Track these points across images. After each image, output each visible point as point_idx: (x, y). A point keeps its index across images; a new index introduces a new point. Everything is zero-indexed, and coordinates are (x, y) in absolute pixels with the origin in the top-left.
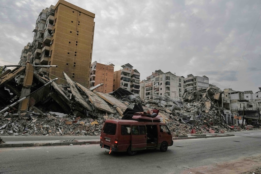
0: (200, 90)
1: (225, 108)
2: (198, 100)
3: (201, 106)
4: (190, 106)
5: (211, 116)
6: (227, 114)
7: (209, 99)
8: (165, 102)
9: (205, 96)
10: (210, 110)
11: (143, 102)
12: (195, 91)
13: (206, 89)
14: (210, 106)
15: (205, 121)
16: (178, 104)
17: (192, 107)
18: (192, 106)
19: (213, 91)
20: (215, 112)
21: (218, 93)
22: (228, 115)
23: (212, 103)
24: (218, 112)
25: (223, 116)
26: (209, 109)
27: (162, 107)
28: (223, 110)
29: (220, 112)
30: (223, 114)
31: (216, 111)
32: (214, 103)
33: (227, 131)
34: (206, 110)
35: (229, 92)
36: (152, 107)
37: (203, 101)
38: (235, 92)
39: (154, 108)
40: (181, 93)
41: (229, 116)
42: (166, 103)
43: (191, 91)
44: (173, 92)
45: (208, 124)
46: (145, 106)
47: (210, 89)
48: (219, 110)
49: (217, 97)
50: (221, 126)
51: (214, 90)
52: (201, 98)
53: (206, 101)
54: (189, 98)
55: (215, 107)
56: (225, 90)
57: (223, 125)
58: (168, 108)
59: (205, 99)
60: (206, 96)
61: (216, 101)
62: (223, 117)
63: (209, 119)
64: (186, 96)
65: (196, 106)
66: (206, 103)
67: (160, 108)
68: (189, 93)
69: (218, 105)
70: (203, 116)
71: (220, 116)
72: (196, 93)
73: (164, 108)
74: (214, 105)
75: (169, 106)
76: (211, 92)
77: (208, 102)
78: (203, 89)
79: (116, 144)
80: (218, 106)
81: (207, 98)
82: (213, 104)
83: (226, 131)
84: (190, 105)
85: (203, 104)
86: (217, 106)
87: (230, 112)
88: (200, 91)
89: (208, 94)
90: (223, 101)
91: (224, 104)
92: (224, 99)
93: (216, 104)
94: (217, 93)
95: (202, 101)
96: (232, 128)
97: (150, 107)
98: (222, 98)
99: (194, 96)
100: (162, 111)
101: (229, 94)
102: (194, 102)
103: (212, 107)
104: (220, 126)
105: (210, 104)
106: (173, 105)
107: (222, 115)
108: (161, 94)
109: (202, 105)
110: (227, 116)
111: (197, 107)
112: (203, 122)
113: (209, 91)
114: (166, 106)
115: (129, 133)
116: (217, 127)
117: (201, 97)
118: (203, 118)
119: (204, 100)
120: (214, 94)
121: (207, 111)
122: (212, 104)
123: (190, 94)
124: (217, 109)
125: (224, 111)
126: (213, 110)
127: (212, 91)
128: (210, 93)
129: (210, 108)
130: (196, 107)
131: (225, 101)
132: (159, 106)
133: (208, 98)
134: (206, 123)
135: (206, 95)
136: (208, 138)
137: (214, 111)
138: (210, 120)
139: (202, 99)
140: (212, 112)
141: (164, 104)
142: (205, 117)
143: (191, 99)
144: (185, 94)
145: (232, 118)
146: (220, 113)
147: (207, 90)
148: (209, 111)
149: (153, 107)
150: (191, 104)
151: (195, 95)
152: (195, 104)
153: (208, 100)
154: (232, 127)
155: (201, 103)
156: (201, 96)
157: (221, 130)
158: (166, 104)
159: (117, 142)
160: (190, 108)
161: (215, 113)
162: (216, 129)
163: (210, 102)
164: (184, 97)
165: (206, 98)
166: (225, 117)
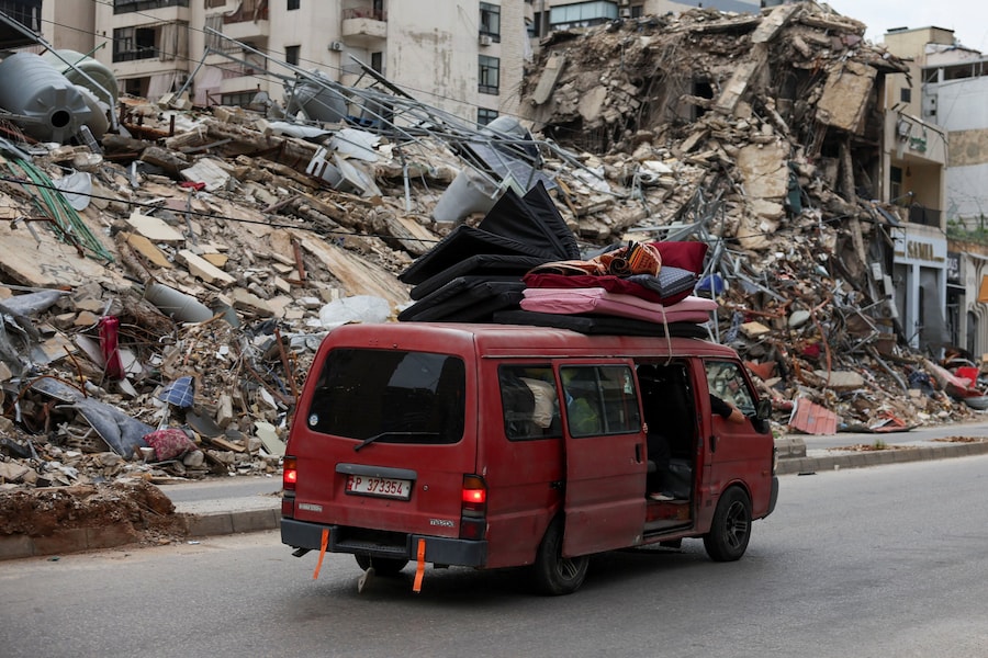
0: (694, 33)
1: (906, 212)
2: (677, 132)
3: (703, 184)
4: (604, 186)
5: (801, 285)
6: (917, 263)
7: (771, 121)
8: (374, 140)
9: (737, 87)
10: (781, 228)
11: (153, 136)
12: (645, 41)
13: (750, 27)
14: (781, 188)
15: (755, 328)
16: (496, 160)
17: (623, 200)
18: (628, 182)
19: (815, 45)
20: (819, 248)
21: (855, 66)
22: (922, 268)
23: (801, 159)
24: (846, 245)
25: (888, 280)
26: (771, 218)
27: (349, 187)
28: (888, 227)
29: (860, 241)
30: (890, 267)
31: (829, 240)
32: (817, 162)
33: (930, 410)
34: (750, 222)
35: (933, 62)
36: (252, 186)
37: (722, 141)
38: (973, 59)
39: (272, 201)
40: (494, 50)
41: (930, 278)
42: (387, 149)
43: (610, 41)
44: (418, 38)
45: (777, 358)
46: (180, 180)
47: (788, 25)
48: (857, 230)
49: (841, 104)
50: (879, 371)
51: (822, 38)
52: (700, 111)
53: (750, 142)
54: (593, 108)
55: (825, 196)
56: (896, 37)
57: (898, 363)
58: (407, 203)
59: (742, 124)
60: (751, 96)
61: (831, 142)
62: (889, 289)
63: (789, 313)
64: (558, 85)
65: (657, 185)
66: (751, 157)
67: (334, 206)
68: (592, 59)
69: (850, 179)
70: (735, 283)
71: (863, 282)
72: (659, 61)
73: (377, 201)
74: (812, 178)
75: (415, 181)
76: (798, 51)
77: (767, 153)
78: (725, 22)
79: (477, 506)
80: (851, 189)
81: (760, 110)
82: (808, 169)
83: (923, 416)
84: (607, 177)
85: (720, 169)
86: (839, 188)
87: (940, 247)
88: (693, 39)
89: (765, 76)
90: (889, 143)
91: (896, 174)
92: (903, 128)
93: (832, 172)
94: (845, 69)
95: (708, 136)
96: (962, 383)
97: (230, 193)
98: (882, 114)
99: (633, 90)
100: (358, 228)
101: (930, 75)
102: (637, 143)
103: (799, 196)
104: (872, 369)
105: (786, 171)
106: (459, 170)
107: (878, 271)
108: (292, 54)
109: (709, 180)
110: (915, 280)
111: (665, 201)
112: (742, 335)
113: (776, 40)
114: (389, 182)
115: (548, 423)
116: (849, 378)
117: (702, 100)
118: (734, 299)
119: (727, 134)
120: (822, 76)
121: (751, 239)
122: (795, 172)
123: (601, 65)
124: (838, 221)
125: (894, 233)
126: (807, 223)
127: (805, 48)
128: (788, 64)
129: (776, 209)
130: (661, 193)
131: (905, 148)
132: (320, 185)
133: (770, 107)
134: (767, 345)
135: (755, 78)
136: (823, 476)
137: (813, 231)
138: (800, 316)
139: (711, 119)
140: (792, 243)
141: (370, 157)
142: (752, 286)
143: (611, 116)
144: (554, 62)
145: (955, 294)
146: (862, 255)
147: (760, 36)
148: (769, 236)
149: (262, 193)
150: (620, 166)
151: (646, 77)
152: (655, 169)
153: (767, 129)
154: (958, 375)
155: (704, 155)
156: (704, 88)
157: (885, 407)
158: (385, 157)
159: (477, 495)
160: (607, 208)
161: (824, 257)
162: (845, 394)
163: (781, 147)
164: (539, 96)
165: (746, 108)
166: (902, 288)
